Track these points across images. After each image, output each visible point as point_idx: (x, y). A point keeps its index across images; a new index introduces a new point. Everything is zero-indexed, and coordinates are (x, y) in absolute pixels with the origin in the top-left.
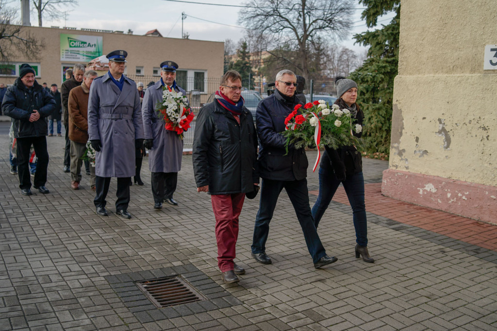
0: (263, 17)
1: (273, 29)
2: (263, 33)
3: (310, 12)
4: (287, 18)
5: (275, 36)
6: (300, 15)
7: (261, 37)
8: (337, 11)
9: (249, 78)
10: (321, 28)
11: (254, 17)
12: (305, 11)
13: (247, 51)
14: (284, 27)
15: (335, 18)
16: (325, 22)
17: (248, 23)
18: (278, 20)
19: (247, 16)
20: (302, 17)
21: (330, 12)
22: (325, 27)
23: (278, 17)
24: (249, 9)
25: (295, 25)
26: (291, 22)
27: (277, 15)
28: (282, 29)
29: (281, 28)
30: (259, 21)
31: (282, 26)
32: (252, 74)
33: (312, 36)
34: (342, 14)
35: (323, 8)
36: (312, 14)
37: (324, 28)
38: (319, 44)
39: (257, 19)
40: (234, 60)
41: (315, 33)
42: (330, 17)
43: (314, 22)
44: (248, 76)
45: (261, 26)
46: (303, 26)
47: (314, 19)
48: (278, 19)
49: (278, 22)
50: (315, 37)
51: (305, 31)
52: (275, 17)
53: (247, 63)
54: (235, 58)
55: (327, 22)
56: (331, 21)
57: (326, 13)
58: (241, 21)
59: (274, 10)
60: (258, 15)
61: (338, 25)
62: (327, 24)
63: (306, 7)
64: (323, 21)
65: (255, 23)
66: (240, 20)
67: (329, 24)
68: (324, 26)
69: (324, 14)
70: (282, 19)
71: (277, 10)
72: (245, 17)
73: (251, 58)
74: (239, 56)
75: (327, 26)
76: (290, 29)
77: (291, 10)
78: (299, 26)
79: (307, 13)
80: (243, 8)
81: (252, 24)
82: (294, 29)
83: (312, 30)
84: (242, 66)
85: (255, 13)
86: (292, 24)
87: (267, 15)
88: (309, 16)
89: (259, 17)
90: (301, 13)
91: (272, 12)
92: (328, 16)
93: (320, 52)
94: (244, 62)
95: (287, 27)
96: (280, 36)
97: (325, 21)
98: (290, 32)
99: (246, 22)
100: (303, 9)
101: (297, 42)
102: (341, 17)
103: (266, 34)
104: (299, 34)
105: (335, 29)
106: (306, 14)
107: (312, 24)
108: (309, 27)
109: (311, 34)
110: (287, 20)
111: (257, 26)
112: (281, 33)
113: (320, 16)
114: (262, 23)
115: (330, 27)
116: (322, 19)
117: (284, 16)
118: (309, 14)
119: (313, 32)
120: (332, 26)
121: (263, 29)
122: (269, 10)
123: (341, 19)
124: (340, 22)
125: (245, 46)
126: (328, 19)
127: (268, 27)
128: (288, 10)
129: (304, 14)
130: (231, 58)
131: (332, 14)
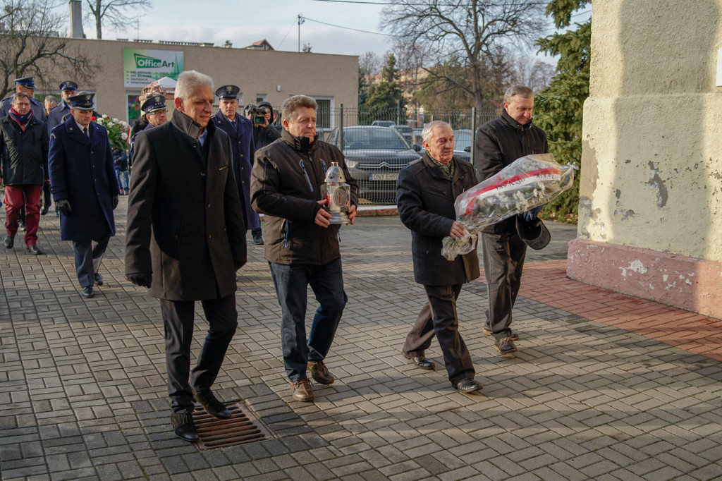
0: (415, 18)
1: (430, 35)
2: (416, 41)
3: (483, 10)
4: (451, 19)
5: (434, 46)
6: (470, 15)
7: (414, 48)
8: (523, 7)
9: (398, 107)
10: (501, 33)
11: (402, 19)
12: (477, 9)
13: (395, 67)
14: (447, 33)
15: (521, 17)
16: (506, 24)
17: (394, 27)
18: (437, 22)
19: (393, 17)
20: (473, 17)
21: (513, 8)
22: (507, 31)
23: (438, 18)
24: (396, 7)
25: (463, 29)
26: (456, 24)
27: (437, 15)
28: (443, 36)
29: (443, 33)
30: (410, 25)
31: (443, 31)
32: (403, 102)
33: (487, 45)
34: (531, 11)
35: (503, 3)
36: (487, 12)
37: (504, 32)
38: (500, 57)
39: (407, 21)
40: (378, 82)
41: (493, 40)
42: (514, 16)
43: (489, 23)
44: (397, 105)
45: (412, 31)
46: (473, 30)
47: (490, 20)
48: (437, 20)
49: (437, 25)
50: (491, 46)
51: (478, 38)
52: (433, 17)
53: (395, 85)
54: (379, 78)
55: (509, 24)
56: (514, 21)
57: (507, 11)
58: (384, 25)
59: (431, 8)
60: (408, 16)
61: (526, 27)
62: (509, 27)
63: (478, 3)
64: (503, 22)
65: (404, 27)
66: (382, 23)
67: (513, 26)
68: (505, 30)
69: (504, 12)
70: (443, 21)
71: (435, 8)
72: (390, 20)
73: (403, 78)
74: (384, 76)
75: (510, 30)
76: (455, 36)
77: (456, 7)
78: (469, 30)
79: (479, 11)
80: (387, 6)
81: (400, 29)
82: (462, 35)
83: (488, 36)
84: (388, 90)
85: (405, 12)
86: (459, 28)
87: (422, 16)
88: (483, 15)
89: (410, 18)
90: (472, 12)
91: (428, 11)
92: (510, 14)
93: (501, 67)
94: (390, 84)
95: (450, 33)
96: (441, 46)
97: (507, 21)
98: (456, 39)
99: (391, 26)
100: (475, 5)
101: (465, 54)
102: (530, 16)
103: (421, 43)
104: (468, 42)
105: (521, 34)
106: (479, 13)
107: (487, 27)
108: (483, 31)
109: (486, 42)
110: (451, 22)
111: (406, 32)
112: (442, 41)
113: (499, 16)
114: (414, 27)
115: (514, 31)
116: (502, 20)
117: (446, 17)
118: (482, 12)
119: (490, 39)
120: (517, 29)
121: (416, 36)
122: (424, 8)
123: (530, 19)
124: (529, 23)
125: (392, 61)
126: (510, 18)
127: (423, 33)
128: (452, 7)
129: (475, 13)
130: (374, 79)
131: (516, 11)
